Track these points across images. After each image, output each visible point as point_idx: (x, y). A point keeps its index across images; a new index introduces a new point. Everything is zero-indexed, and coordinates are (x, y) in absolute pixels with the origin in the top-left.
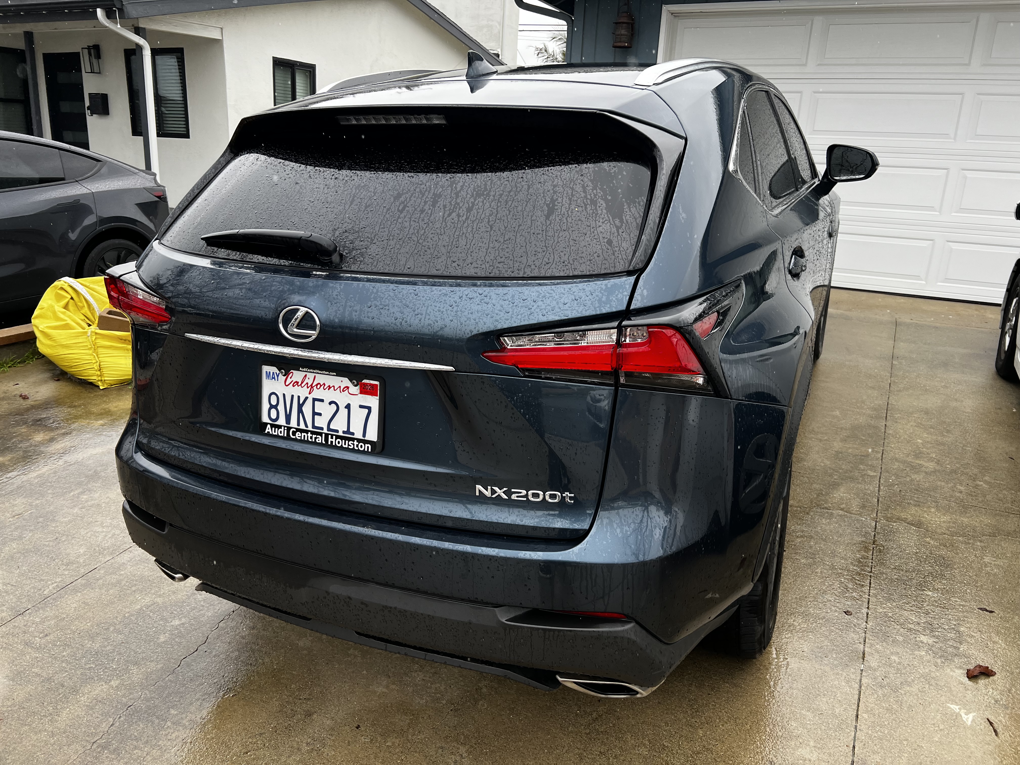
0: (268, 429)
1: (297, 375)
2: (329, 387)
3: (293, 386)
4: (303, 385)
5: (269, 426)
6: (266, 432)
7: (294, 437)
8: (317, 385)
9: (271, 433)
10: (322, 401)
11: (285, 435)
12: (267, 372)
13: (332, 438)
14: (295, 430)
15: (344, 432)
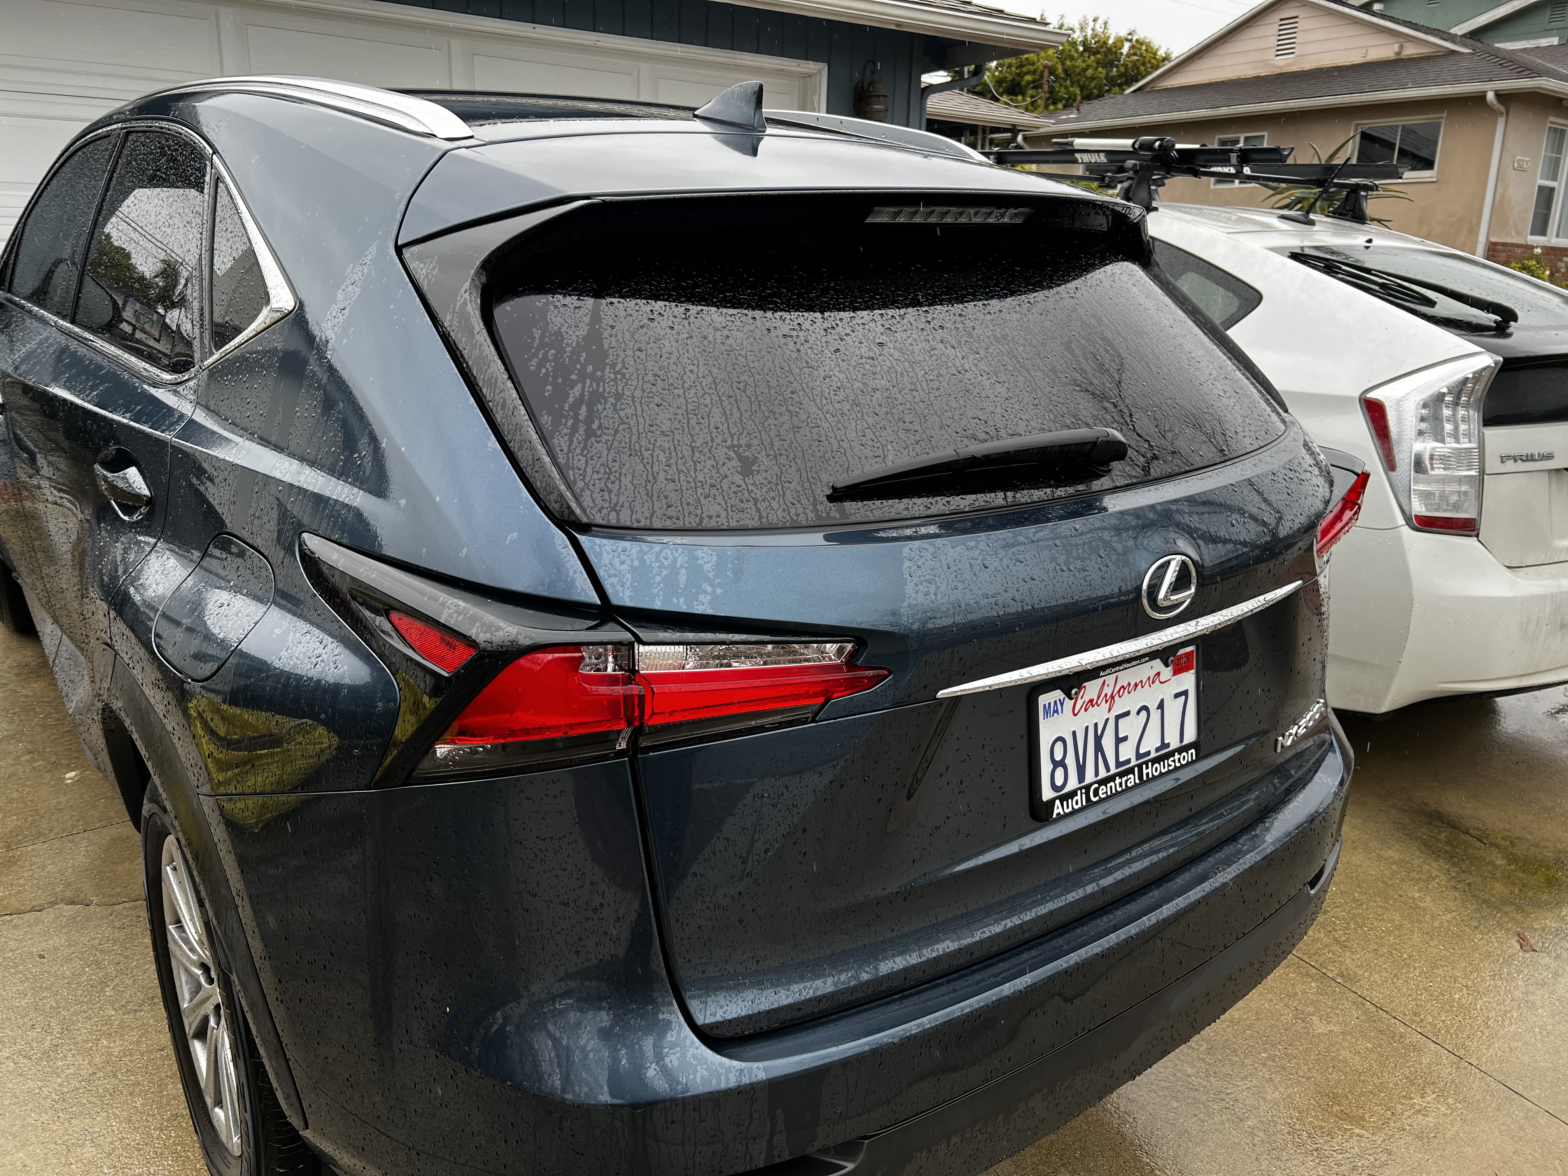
0: (1058, 810)
1: (1091, 689)
2: (1136, 685)
3: (1086, 710)
4: (1099, 702)
5: (1058, 802)
6: (1054, 816)
7: (1097, 798)
8: (1119, 691)
9: (1062, 813)
10: (1127, 714)
11: (1084, 804)
12: (1045, 705)
13: (1147, 768)
14: (1096, 785)
15: (1157, 750)
